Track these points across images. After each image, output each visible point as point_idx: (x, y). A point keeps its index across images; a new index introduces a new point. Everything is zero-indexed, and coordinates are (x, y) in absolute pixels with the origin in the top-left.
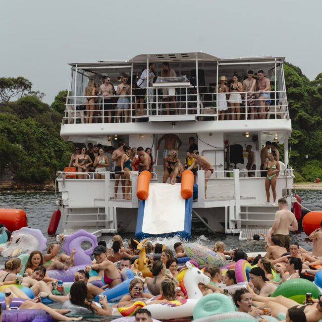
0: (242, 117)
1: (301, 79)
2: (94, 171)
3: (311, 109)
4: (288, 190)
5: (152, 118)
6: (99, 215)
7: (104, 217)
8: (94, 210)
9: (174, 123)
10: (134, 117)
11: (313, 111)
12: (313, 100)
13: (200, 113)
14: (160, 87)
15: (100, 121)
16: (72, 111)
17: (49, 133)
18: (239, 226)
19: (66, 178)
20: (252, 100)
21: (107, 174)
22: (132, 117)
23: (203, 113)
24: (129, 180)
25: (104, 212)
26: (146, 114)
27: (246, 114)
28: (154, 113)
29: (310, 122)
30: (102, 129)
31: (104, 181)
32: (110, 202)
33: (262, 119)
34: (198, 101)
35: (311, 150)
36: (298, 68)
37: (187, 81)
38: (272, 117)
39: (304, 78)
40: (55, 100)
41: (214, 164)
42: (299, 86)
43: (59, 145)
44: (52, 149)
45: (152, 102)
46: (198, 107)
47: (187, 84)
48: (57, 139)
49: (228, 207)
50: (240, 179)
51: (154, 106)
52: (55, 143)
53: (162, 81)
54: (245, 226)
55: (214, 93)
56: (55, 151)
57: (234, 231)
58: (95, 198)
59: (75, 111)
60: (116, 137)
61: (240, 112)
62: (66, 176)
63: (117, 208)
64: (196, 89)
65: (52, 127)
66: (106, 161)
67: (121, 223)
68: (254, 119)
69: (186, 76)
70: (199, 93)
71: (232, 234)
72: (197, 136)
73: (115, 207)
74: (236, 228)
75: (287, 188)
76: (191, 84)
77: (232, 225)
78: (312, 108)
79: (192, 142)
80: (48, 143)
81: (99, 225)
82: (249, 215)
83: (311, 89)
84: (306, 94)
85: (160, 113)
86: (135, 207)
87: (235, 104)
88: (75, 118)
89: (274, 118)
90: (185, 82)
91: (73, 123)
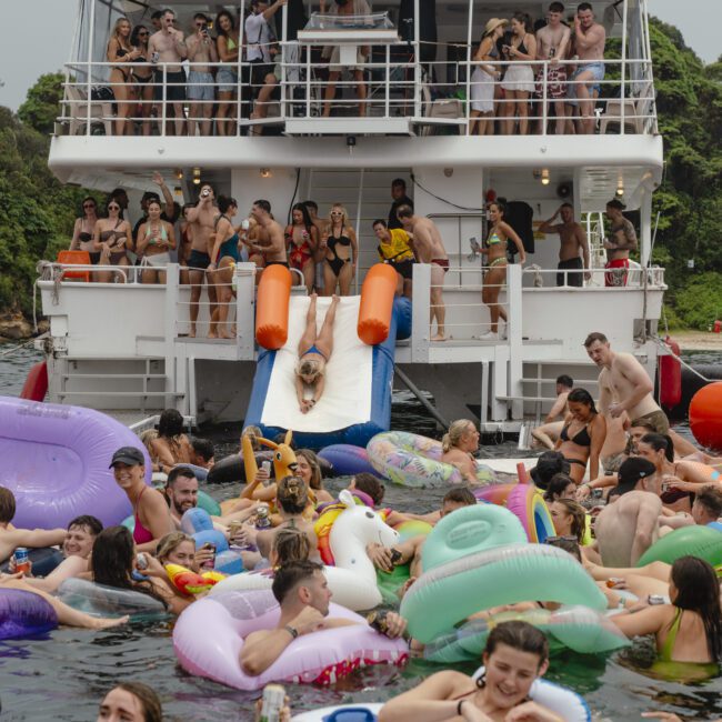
0: (534, 129)
1: (681, 58)
2: (138, 263)
3: (704, 139)
4: (648, 322)
5: (294, 125)
6: (148, 379)
7: (162, 384)
8: (136, 365)
9: (352, 140)
10: (246, 122)
11: (711, 143)
12: (712, 116)
13: (423, 115)
14: (318, 40)
15: (154, 130)
16: (82, 102)
17: (10, 184)
18: (518, 413)
19: (63, 280)
20: (558, 82)
21: (173, 270)
22: (241, 121)
23: (430, 116)
24: (230, 287)
25: (163, 372)
26: (279, 115)
27: (545, 118)
28: (299, 111)
29: (703, 172)
30: (161, 152)
31: (164, 289)
32: (179, 344)
33: (585, 133)
34: (419, 83)
35: (702, 247)
36: (674, 28)
37: (390, 28)
38: (613, 128)
39: (688, 55)
40: (30, 98)
41: (457, 253)
42: (677, 75)
43: (39, 219)
44: (20, 229)
45: (295, 82)
46: (417, 99)
47: (390, 35)
48: (33, 202)
49: (491, 364)
50: (523, 292)
51: (300, 92)
52: (27, 213)
53: (321, 26)
54: (535, 415)
55: (461, 63)
56: (27, 233)
57: (504, 427)
58: (140, 334)
59: (90, 102)
60: (197, 177)
61: (529, 116)
62: (62, 273)
63: (195, 360)
64: (411, 48)
65: (19, 169)
66: (168, 235)
67: (207, 400)
68: (565, 133)
69: (386, 13)
70: (421, 59)
71: (499, 434)
72: (412, 177)
73: (192, 358)
74: (510, 418)
75: (648, 317)
76: (399, 34)
77: (499, 412)
78: (709, 136)
79: (399, 194)
80: (7, 211)
81: (148, 404)
82: (543, 384)
83: (706, 85)
84: (693, 98)
85: (315, 112)
86: (245, 359)
87: (515, 94)
88: (89, 119)
89: (618, 132)
90: (384, 29)
91: (84, 133)
